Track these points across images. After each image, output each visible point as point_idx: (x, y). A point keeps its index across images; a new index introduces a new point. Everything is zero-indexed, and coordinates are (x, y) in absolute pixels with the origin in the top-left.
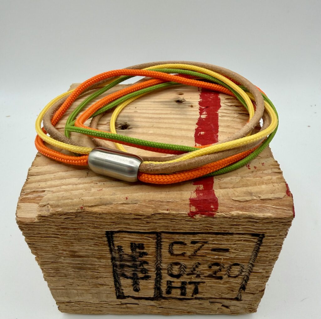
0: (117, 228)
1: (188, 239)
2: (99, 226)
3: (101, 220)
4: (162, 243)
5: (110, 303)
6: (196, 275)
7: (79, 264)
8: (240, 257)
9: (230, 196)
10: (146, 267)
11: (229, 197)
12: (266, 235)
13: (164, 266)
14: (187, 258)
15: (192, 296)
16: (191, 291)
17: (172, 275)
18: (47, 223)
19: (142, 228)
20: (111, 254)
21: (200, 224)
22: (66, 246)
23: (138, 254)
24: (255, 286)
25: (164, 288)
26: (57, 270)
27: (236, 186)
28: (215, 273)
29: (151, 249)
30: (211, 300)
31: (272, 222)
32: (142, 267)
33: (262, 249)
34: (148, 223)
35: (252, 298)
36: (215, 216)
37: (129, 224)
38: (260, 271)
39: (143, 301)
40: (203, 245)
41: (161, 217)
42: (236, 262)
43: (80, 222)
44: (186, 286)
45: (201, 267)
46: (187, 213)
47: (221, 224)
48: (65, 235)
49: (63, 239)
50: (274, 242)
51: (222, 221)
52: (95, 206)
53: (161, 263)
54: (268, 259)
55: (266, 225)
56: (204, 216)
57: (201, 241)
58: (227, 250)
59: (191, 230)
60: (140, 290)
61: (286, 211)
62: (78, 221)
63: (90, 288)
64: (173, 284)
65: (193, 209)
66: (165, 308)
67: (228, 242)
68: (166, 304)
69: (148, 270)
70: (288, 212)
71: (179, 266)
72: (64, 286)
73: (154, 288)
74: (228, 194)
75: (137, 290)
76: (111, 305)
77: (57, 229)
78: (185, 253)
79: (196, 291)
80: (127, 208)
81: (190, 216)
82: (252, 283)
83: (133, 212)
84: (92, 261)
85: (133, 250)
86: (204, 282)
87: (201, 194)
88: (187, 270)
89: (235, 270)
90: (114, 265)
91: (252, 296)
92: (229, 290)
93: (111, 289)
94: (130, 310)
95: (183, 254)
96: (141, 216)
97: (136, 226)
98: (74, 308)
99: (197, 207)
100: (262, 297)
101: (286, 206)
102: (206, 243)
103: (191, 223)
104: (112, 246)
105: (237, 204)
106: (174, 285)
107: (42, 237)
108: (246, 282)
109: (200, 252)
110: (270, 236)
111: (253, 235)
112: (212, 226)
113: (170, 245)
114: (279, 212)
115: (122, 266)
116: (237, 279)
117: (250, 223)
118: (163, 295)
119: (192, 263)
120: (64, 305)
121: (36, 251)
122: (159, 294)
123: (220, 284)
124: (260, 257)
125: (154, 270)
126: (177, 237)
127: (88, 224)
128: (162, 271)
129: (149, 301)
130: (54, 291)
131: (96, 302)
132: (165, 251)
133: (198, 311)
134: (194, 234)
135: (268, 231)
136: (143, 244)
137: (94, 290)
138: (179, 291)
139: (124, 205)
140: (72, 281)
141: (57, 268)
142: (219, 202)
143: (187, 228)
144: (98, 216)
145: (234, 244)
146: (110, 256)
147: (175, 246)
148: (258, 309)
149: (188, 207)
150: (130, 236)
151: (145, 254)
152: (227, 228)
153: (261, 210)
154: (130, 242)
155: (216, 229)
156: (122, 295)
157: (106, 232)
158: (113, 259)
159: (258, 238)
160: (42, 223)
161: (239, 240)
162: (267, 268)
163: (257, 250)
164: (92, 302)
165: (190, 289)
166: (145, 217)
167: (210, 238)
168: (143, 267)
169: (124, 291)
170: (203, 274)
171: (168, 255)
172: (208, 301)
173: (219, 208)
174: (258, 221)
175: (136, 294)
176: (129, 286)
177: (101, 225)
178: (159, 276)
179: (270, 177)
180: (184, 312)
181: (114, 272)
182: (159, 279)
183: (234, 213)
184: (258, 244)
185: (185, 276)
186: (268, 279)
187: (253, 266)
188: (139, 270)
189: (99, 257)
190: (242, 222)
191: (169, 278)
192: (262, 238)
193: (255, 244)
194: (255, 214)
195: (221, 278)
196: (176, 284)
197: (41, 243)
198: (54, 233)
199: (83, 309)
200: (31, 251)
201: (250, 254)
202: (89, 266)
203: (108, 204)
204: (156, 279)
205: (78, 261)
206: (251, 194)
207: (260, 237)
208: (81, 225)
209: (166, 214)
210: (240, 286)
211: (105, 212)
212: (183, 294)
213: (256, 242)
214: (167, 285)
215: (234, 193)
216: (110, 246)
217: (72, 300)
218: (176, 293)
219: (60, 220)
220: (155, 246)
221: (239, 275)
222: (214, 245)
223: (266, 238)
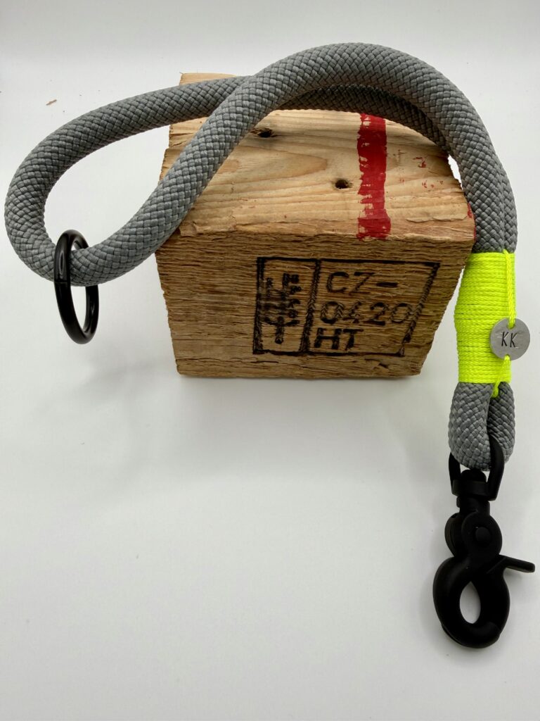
0: (271, 253)
1: (351, 269)
2: (250, 250)
3: (256, 242)
4: (320, 275)
5: (243, 361)
6: (353, 320)
7: (216, 303)
8: (410, 294)
9: (404, 215)
10: (296, 307)
11: (403, 217)
12: (442, 264)
13: (318, 306)
14: (347, 296)
15: (346, 350)
16: (346, 342)
17: (325, 320)
18: (191, 246)
19: (302, 253)
20: (258, 289)
21: (369, 249)
22: (206, 277)
23: (289, 290)
24: (421, 335)
25: (312, 338)
26: (187, 311)
27: (411, 206)
28: (377, 316)
29: (305, 283)
30: (368, 357)
31: (449, 248)
32: (291, 308)
33: (435, 283)
34: (309, 246)
35: (417, 353)
36: (386, 238)
37: (286, 248)
38: (431, 313)
39: (285, 357)
40: (367, 278)
41: (326, 239)
42: (403, 301)
43: (229, 245)
44: (340, 336)
45: (362, 309)
46: (355, 234)
47: (393, 249)
48: (207, 262)
49: (204, 267)
50: (449, 274)
51: (393, 245)
52: (249, 224)
53: (315, 302)
54: (442, 296)
55: (443, 251)
56: (374, 238)
57: (367, 271)
58: (394, 285)
59: (356, 257)
60: (283, 341)
61: (466, 234)
62: (228, 243)
63: (221, 339)
64: (325, 331)
65: (363, 230)
66: (310, 368)
67: (397, 273)
68: (312, 361)
69: (298, 313)
70: (468, 235)
71: (335, 307)
72: (190, 335)
73: (301, 339)
74: (401, 214)
75: (279, 342)
76: (245, 363)
77: (201, 254)
78: (345, 288)
79: (351, 344)
80: (287, 228)
81: (358, 238)
82: (419, 330)
83: (293, 233)
84: (233, 299)
85: (285, 284)
86: (362, 330)
87: (371, 214)
88: (345, 312)
89: (402, 312)
90: (258, 306)
91: (416, 350)
92: (390, 340)
93: (249, 340)
94: (266, 371)
95: (342, 291)
96: (302, 237)
97: (295, 250)
98: (198, 368)
99: (366, 228)
100: (428, 352)
101: (468, 228)
102: (371, 274)
103: (358, 247)
104: (260, 279)
105: (412, 225)
106: (326, 334)
107: (180, 265)
108: (412, 330)
109: (363, 288)
110: (446, 266)
111: (427, 264)
112: (382, 252)
113: (329, 278)
114: (459, 234)
115: (267, 307)
116: (402, 326)
117: (425, 249)
118: (312, 349)
119: (353, 301)
120: (185, 363)
121: (167, 285)
122: (306, 348)
123: (382, 332)
124: (432, 294)
125: (305, 311)
126: (340, 267)
127: (238, 248)
128: (314, 314)
129: (292, 357)
130: (177, 342)
131: (225, 359)
132: (322, 286)
133: (349, 372)
134: (359, 262)
135: (445, 258)
136: (297, 276)
137: (227, 342)
138: (330, 343)
139: (283, 224)
140: (203, 328)
141: (188, 309)
142: (392, 222)
143: (353, 253)
144: (253, 237)
145: (404, 277)
146: (256, 293)
147: (336, 279)
148: (422, 370)
149: (356, 227)
150: (285, 265)
151: (299, 289)
152: (399, 255)
153: (438, 232)
154: (282, 273)
155: (385, 256)
156: (260, 349)
157: (259, 258)
158: (259, 296)
159: (431, 268)
160: (185, 246)
161: (410, 272)
162: (438, 310)
163: (429, 285)
164: (220, 358)
165: (344, 339)
166: (306, 238)
167: (378, 268)
168: (293, 307)
169: (263, 343)
170: (363, 318)
171: (325, 291)
172: (363, 358)
173: (391, 229)
174: (434, 245)
175: (277, 348)
176: (270, 335)
177: (253, 249)
178: (310, 320)
179: (449, 197)
180: (332, 374)
181: (257, 315)
182: (308, 326)
183: (409, 235)
184: (431, 277)
185: (341, 321)
186: (438, 327)
187: (423, 307)
188: (287, 312)
189: (243, 293)
190: (417, 246)
191: (321, 324)
192: (436, 269)
193: (427, 276)
194: (432, 237)
195: (383, 324)
196: (328, 332)
197: (177, 273)
198: (195, 259)
199: (208, 370)
200: (162, 284)
201: (421, 290)
202: (228, 306)
203: (264, 223)
204: (306, 324)
205: (215, 298)
206: (428, 214)
207: (435, 266)
208: (229, 248)
209: (332, 235)
210: (404, 334)
211: (261, 231)
212: (335, 347)
213: (429, 274)
214: (317, 334)
215: (409, 214)
216: (258, 278)
217: (197, 356)
218: (327, 346)
219: (208, 241)
220: (311, 279)
221: (405, 320)
222: (381, 278)
223: (441, 268)
